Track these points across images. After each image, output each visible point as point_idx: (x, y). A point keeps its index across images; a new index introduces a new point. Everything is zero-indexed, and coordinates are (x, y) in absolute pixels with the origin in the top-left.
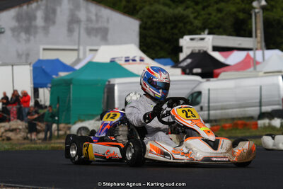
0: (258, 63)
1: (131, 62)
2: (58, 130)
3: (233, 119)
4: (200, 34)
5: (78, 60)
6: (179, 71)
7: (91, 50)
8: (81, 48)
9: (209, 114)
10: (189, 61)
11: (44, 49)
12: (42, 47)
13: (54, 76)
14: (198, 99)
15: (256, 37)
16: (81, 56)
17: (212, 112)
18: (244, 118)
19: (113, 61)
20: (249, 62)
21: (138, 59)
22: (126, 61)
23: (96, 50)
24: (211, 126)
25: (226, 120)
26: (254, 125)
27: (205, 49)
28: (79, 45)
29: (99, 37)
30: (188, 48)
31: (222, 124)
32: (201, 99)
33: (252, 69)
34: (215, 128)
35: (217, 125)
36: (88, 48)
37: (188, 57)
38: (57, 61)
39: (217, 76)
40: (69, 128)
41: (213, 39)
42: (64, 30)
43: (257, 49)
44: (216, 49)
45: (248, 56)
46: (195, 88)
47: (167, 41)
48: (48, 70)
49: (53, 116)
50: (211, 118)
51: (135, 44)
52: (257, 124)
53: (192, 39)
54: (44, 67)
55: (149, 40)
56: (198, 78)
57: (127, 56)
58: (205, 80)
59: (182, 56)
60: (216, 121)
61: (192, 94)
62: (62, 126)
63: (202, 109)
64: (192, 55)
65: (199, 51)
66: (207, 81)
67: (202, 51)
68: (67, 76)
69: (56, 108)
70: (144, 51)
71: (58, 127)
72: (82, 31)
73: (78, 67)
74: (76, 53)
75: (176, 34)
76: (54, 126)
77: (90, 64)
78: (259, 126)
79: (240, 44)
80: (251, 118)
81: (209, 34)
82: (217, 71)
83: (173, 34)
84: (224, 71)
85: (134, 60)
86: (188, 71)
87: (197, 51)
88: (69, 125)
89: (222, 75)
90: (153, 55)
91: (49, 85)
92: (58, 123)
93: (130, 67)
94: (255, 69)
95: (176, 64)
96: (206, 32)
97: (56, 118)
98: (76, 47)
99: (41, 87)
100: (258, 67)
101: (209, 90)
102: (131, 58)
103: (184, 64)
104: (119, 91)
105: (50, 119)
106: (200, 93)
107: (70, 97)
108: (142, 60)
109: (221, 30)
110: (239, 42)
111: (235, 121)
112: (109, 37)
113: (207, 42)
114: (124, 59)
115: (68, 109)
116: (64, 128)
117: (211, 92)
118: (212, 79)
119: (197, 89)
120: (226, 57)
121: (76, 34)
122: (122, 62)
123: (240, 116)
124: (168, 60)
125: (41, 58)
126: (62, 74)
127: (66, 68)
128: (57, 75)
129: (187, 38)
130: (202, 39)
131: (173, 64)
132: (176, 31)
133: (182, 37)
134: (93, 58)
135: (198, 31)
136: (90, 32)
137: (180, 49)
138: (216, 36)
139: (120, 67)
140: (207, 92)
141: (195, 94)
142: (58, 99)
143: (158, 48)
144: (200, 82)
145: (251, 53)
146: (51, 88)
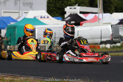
0: (100, 19)
1: (43, 18)
4: (74, 6)
5: (19, 17)
6: (64, 22)
7: (25, 13)
8: (21, 12)
10: (69, 18)
11: (4, 12)
12: (3, 11)
13: (8, 24)
15: (99, 7)
16: (20, 15)
18: (93, 44)
19: (35, 18)
20: (96, 19)
21: (46, 17)
22: (41, 18)
23: (27, 13)
26: (98, 47)
27: (76, 13)
28: (20, 10)
29: (29, 7)
30: (69, 12)
33: (97, 22)
38: (10, 17)
39: (82, 25)
41: (80, 8)
42: (13, 3)
43: (99, 13)
44: (81, 13)
45: (96, 16)
47: (59, 9)
48: (6, 21)
49: (8, 42)
51: (45, 10)
52: (99, 47)
53: (70, 8)
54: (4, 20)
55: (51, 8)
57: (41, 15)
59: (66, 16)
64: (70, 15)
65: (74, 13)
66: (77, 27)
67: (75, 14)
68: (14, 24)
69: (9, 38)
70: (49, 13)
71: (10, 47)
72: (21, 4)
73: (19, 20)
74: (18, 14)
75: (64, 6)
76: (8, 47)
77: (25, 19)
78: (100, 47)
79: (92, 11)
80: (97, 44)
81: (78, 6)
82: (82, 23)
83: (62, 6)
84: (85, 23)
85: (44, 17)
87: (73, 14)
89: (84, 25)
90: (53, 15)
92: (10, 45)
93: (42, 20)
94: (99, 22)
96: (77, 5)
97: (9, 43)
98: (18, 11)
99: (2, 29)
100: (100, 21)
101: (78, 31)
102: (43, 16)
103: (67, 19)
104: (37, 31)
105: (6, 44)
107: (15, 34)
108: (48, 17)
109: (83, 4)
110: (91, 10)
111: (90, 45)
112: (33, 7)
113: (77, 10)
114: (40, 17)
115: (15, 39)
117: (79, 32)
118: (79, 26)
120: (86, 16)
121: (18, 5)
122: (39, 18)
123: (92, 43)
124: (60, 18)
125: (2, 16)
126: (12, 23)
128: (10, 23)
129: (68, 8)
130: (75, 8)
131: (62, 19)
132: (63, 4)
133: (66, 7)
134: (26, 16)
135: (73, 5)
136: (24, 4)
137: (65, 13)
138: (81, 7)
139: (38, 20)
140: (77, 32)
142: (10, 34)
143: (55, 12)
145: (97, 15)
146: (7, 29)
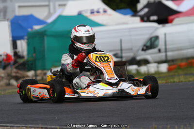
1: (96, 13)
2: (36, 75)
3: (188, 59)
5: (50, 15)
6: (138, 19)
7: (60, 5)
8: (52, 4)
9: (166, 56)
10: (146, 10)
11: (20, 7)
12: (17, 5)
13: (29, 30)
14: (156, 43)
16: (52, 11)
17: (169, 54)
19: (80, 14)
21: (101, 11)
22: (91, 13)
23: (65, 5)
24: (169, 65)
25: (182, 59)
28: (49, 1)
31: (179, 63)
32: (158, 42)
34: (173, 67)
35: (174, 65)
36: (57, 3)
37: (145, 7)
38: (31, 16)
39: (171, 21)
40: (45, 74)
46: (153, 32)
48: (24, 25)
50: (169, 58)
54: (20, 22)
56: (155, 25)
57: (92, 8)
58: (160, 26)
59: (140, 6)
60: (173, 61)
61: (151, 39)
62: (39, 72)
63: (160, 51)
64: (148, 5)
66: (163, 26)
67: (157, 2)
68: (41, 29)
69: (32, 57)
71: (35, 73)
73: (50, 21)
74: (46, 9)
76: (32, 73)
77: (60, 17)
82: (171, 17)
84: (177, 17)
85: (98, 12)
86: (145, 19)
87: (152, 2)
88: (45, 71)
90: (115, 7)
91: (26, 37)
92: (35, 70)
95: (135, 13)
98: (46, 3)
99: (19, 39)
101: (165, 34)
103: (142, 13)
106: (157, 38)
107: (44, 47)
108: (105, 11)
111: (190, 60)
114: (89, 12)
115: (43, 58)
116: (41, 74)
118: (167, 25)
119: (155, 34)
120: (178, 5)
122: (87, 14)
124: (128, 10)
126: (37, 27)
127: (40, 22)
128: (32, 28)
131: (132, 13)
139: (86, 18)
140: (163, 36)
141: (153, 39)
142: (34, 49)
144: (157, 28)
146: (27, 39)
